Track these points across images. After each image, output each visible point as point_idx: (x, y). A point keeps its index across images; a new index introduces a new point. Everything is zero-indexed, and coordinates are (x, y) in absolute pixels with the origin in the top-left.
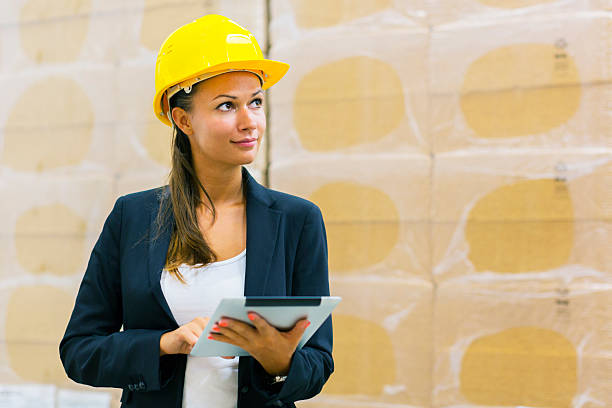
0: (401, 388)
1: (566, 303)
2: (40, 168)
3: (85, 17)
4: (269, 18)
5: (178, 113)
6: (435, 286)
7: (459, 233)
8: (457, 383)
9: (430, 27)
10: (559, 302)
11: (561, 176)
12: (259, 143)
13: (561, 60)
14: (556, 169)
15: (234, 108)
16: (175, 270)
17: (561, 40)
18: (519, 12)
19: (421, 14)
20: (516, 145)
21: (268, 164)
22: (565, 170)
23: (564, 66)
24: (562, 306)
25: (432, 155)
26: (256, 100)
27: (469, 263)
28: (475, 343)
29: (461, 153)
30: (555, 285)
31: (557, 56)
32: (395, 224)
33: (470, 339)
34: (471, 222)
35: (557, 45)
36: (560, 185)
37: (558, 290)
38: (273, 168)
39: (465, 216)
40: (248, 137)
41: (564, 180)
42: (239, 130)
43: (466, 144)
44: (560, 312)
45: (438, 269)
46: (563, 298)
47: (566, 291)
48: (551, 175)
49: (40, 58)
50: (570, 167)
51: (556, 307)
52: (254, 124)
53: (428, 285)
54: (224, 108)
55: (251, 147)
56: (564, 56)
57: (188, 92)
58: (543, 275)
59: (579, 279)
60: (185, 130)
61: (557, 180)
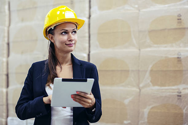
0: (129, 122)
1: (180, 96)
2: (22, 53)
3: (36, 8)
4: (90, 7)
5: (50, 36)
6: (140, 90)
7: (148, 74)
8: (146, 121)
9: (139, 10)
10: (178, 96)
11: (179, 57)
12: (75, 45)
13: (179, 21)
14: (178, 54)
15: (67, 34)
16: (49, 85)
17: (180, 14)
18: (167, 5)
19: (136, 6)
20: (166, 47)
21: (89, 52)
22: (181, 55)
23: (180, 22)
24: (179, 97)
25: (140, 50)
26: (74, 31)
27: (150, 83)
28: (152, 108)
29: (149, 49)
30: (177, 91)
31: (178, 19)
32: (128, 71)
33: (151, 107)
34: (151, 71)
35: (178, 16)
36: (179, 59)
37: (178, 92)
38: (91, 54)
39: (149, 69)
40: (71, 43)
41: (180, 58)
42: (68, 41)
43: (150, 46)
44: (178, 99)
45: (141, 85)
46: (179, 94)
47: (180, 92)
48: (176, 56)
49: (23, 20)
50: (182, 54)
51: (177, 97)
52: (73, 39)
53: (138, 90)
54: (64, 34)
55: (72, 46)
56: (180, 19)
57: (53, 29)
58: (173, 87)
59: (184, 89)
60: (52, 41)
61: (178, 58)
